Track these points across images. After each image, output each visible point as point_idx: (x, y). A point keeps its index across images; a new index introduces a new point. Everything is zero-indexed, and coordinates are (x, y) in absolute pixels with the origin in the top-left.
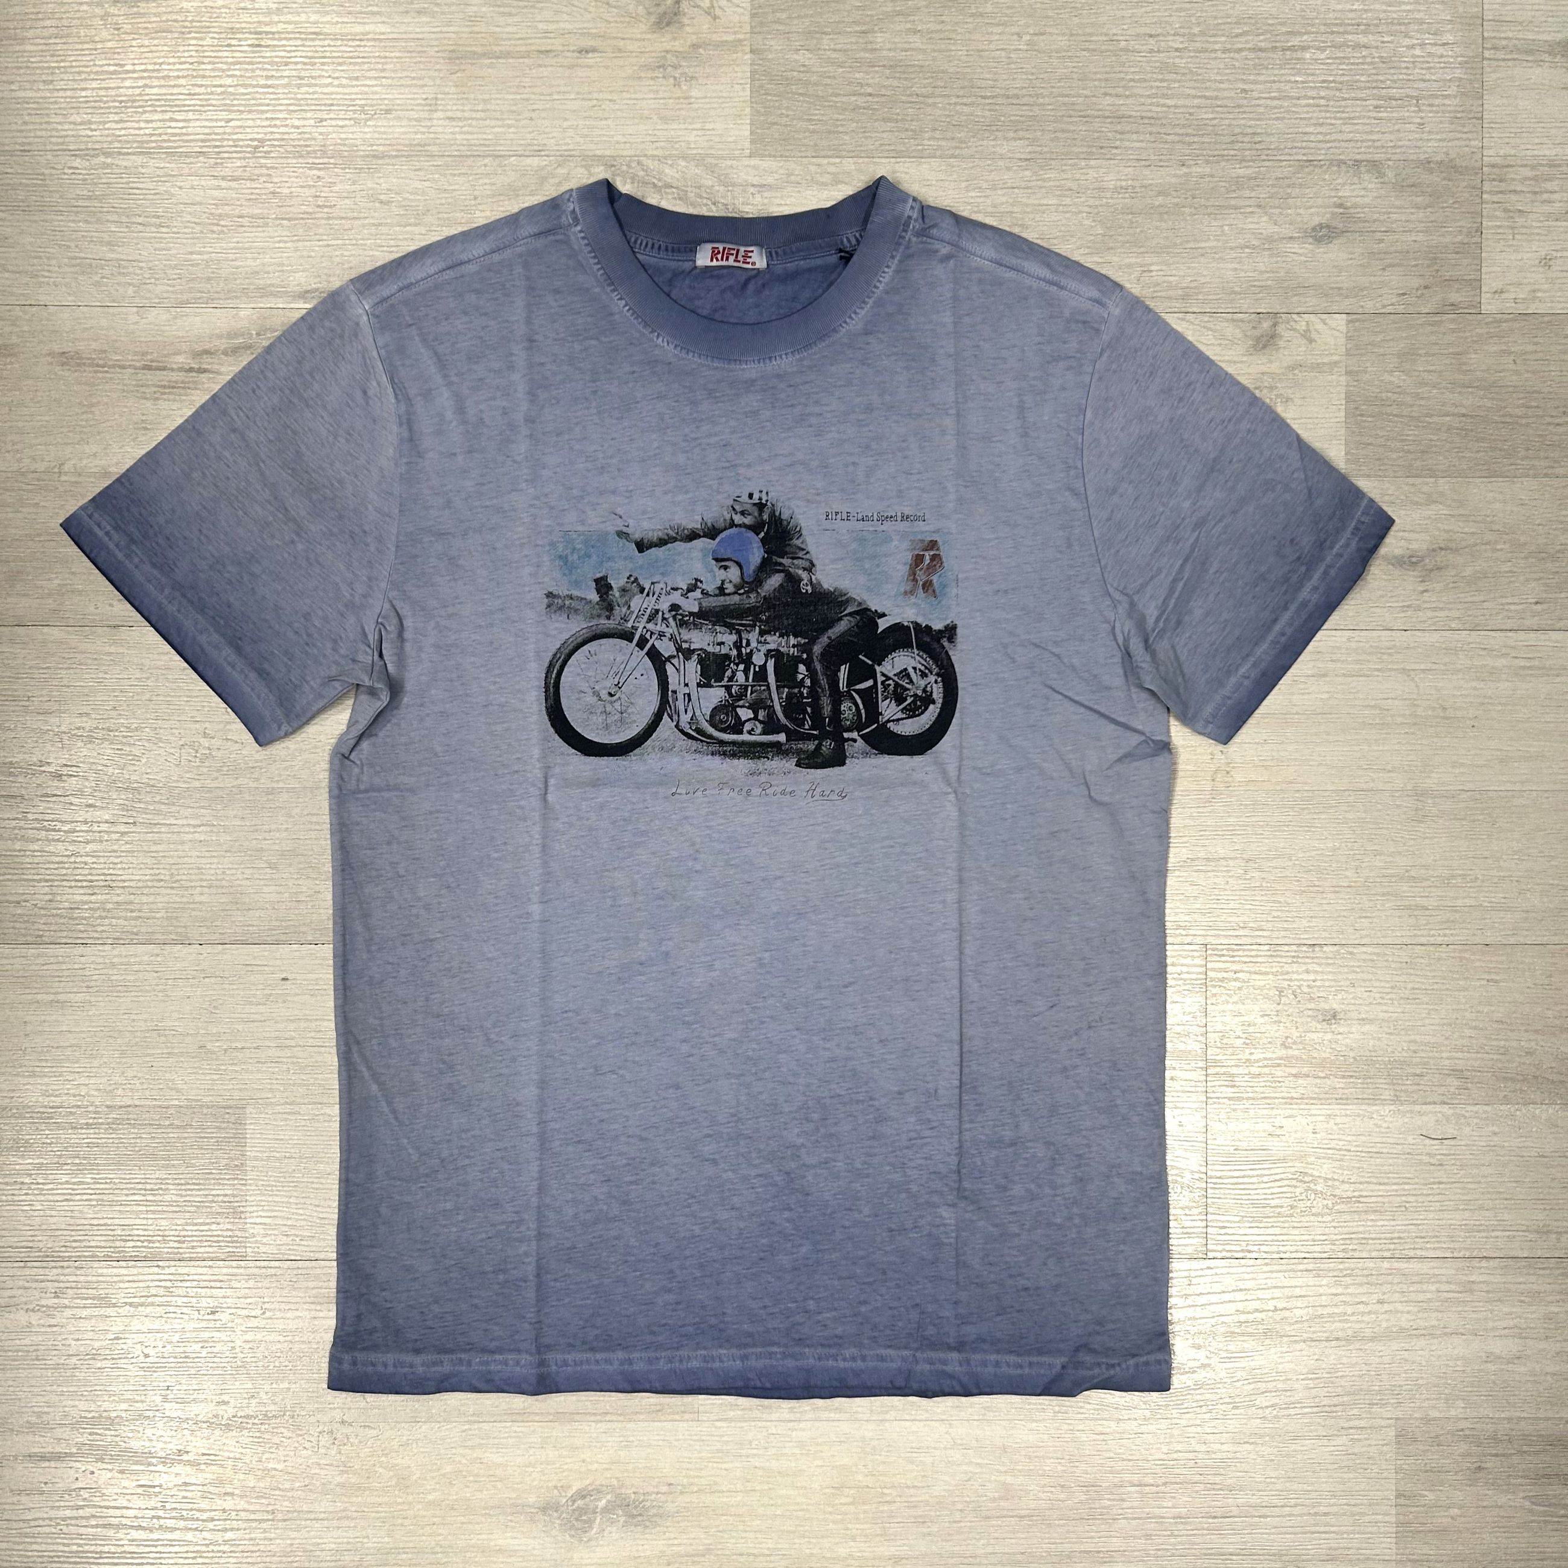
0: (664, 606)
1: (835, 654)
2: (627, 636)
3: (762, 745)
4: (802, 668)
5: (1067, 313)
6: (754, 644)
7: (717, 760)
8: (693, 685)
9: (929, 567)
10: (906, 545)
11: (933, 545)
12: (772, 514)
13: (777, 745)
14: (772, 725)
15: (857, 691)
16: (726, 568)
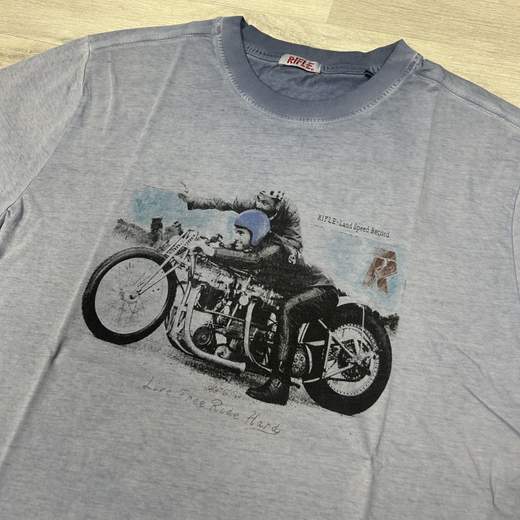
0: (192, 246)
1: (302, 313)
2: (159, 260)
3: (225, 367)
4: (273, 316)
5: (510, 135)
6: (243, 289)
7: (188, 369)
8: (191, 306)
9: (385, 269)
10: (370, 250)
11: (391, 255)
12: (283, 207)
13: (237, 371)
14: (237, 354)
15: (311, 347)
16: (241, 233)
